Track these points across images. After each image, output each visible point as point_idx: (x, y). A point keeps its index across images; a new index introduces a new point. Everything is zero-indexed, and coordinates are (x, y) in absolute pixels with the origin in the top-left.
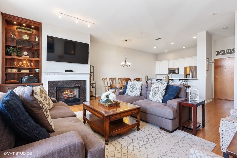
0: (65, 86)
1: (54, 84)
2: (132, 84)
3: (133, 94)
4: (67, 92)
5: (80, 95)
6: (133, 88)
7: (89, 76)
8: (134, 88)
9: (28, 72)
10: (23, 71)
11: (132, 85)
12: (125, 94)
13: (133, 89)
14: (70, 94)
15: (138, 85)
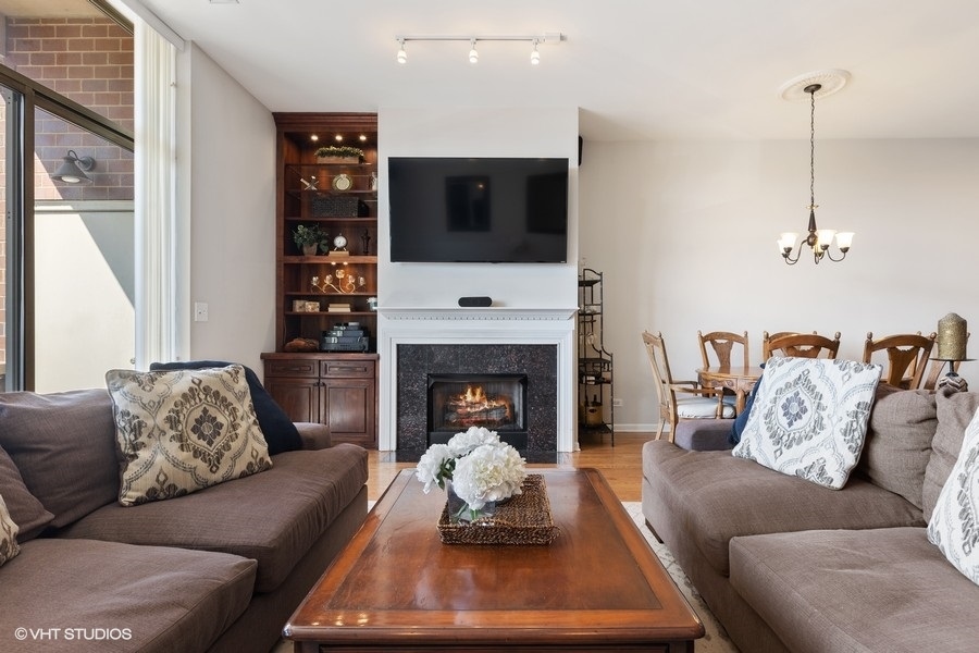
0: (461, 370)
1: (418, 359)
2: (791, 379)
3: (790, 462)
4: (474, 394)
5: (530, 414)
6: (794, 409)
7: (572, 325)
8: (804, 411)
9: (348, 310)
10: (333, 309)
11: (788, 386)
12: (737, 449)
13: (793, 418)
14: (486, 405)
15: (842, 391)
